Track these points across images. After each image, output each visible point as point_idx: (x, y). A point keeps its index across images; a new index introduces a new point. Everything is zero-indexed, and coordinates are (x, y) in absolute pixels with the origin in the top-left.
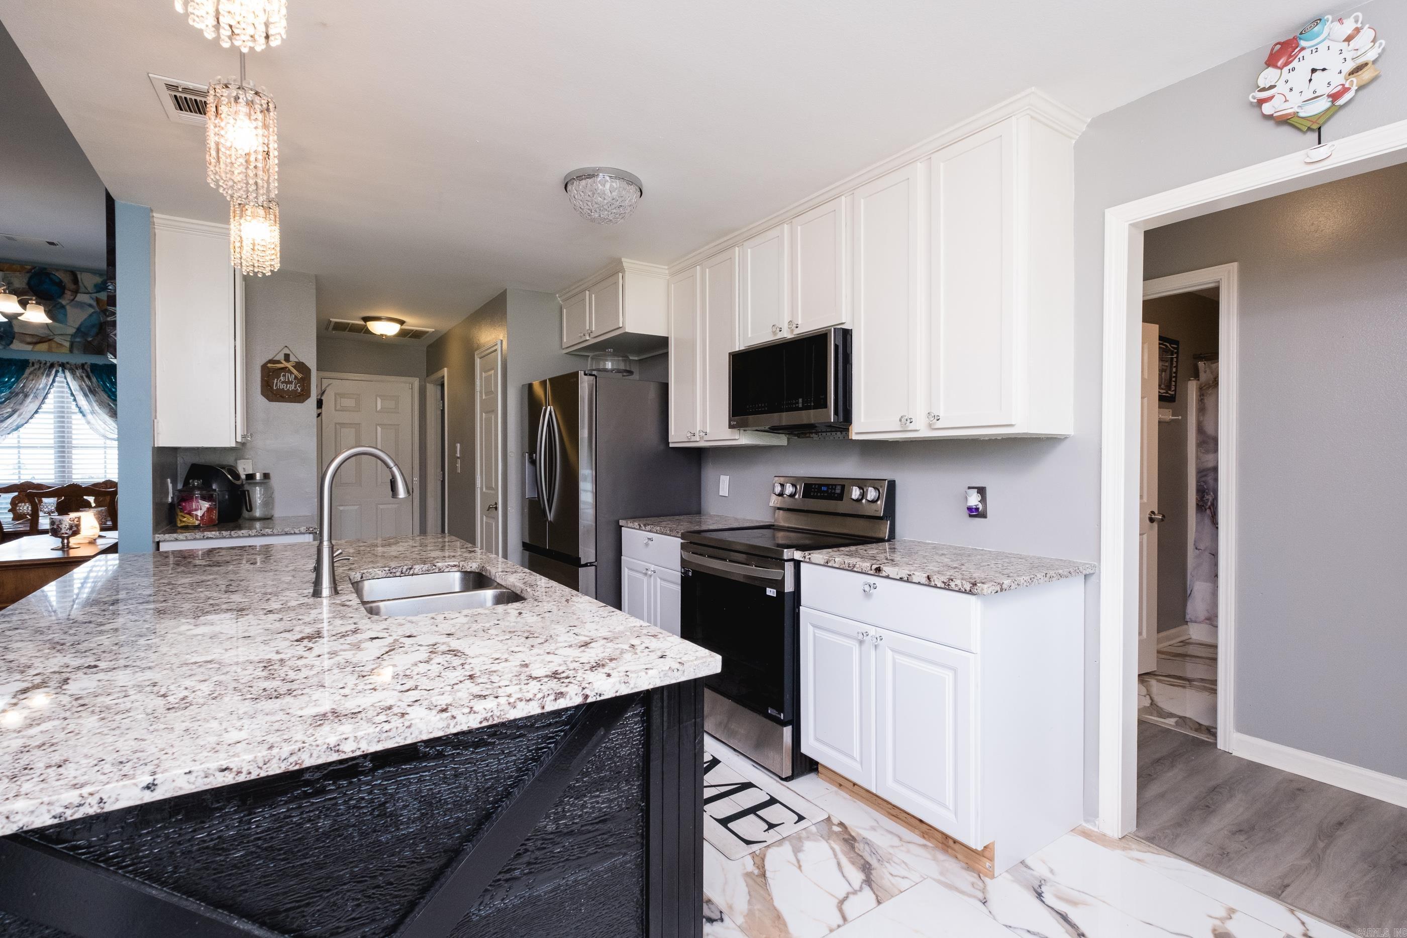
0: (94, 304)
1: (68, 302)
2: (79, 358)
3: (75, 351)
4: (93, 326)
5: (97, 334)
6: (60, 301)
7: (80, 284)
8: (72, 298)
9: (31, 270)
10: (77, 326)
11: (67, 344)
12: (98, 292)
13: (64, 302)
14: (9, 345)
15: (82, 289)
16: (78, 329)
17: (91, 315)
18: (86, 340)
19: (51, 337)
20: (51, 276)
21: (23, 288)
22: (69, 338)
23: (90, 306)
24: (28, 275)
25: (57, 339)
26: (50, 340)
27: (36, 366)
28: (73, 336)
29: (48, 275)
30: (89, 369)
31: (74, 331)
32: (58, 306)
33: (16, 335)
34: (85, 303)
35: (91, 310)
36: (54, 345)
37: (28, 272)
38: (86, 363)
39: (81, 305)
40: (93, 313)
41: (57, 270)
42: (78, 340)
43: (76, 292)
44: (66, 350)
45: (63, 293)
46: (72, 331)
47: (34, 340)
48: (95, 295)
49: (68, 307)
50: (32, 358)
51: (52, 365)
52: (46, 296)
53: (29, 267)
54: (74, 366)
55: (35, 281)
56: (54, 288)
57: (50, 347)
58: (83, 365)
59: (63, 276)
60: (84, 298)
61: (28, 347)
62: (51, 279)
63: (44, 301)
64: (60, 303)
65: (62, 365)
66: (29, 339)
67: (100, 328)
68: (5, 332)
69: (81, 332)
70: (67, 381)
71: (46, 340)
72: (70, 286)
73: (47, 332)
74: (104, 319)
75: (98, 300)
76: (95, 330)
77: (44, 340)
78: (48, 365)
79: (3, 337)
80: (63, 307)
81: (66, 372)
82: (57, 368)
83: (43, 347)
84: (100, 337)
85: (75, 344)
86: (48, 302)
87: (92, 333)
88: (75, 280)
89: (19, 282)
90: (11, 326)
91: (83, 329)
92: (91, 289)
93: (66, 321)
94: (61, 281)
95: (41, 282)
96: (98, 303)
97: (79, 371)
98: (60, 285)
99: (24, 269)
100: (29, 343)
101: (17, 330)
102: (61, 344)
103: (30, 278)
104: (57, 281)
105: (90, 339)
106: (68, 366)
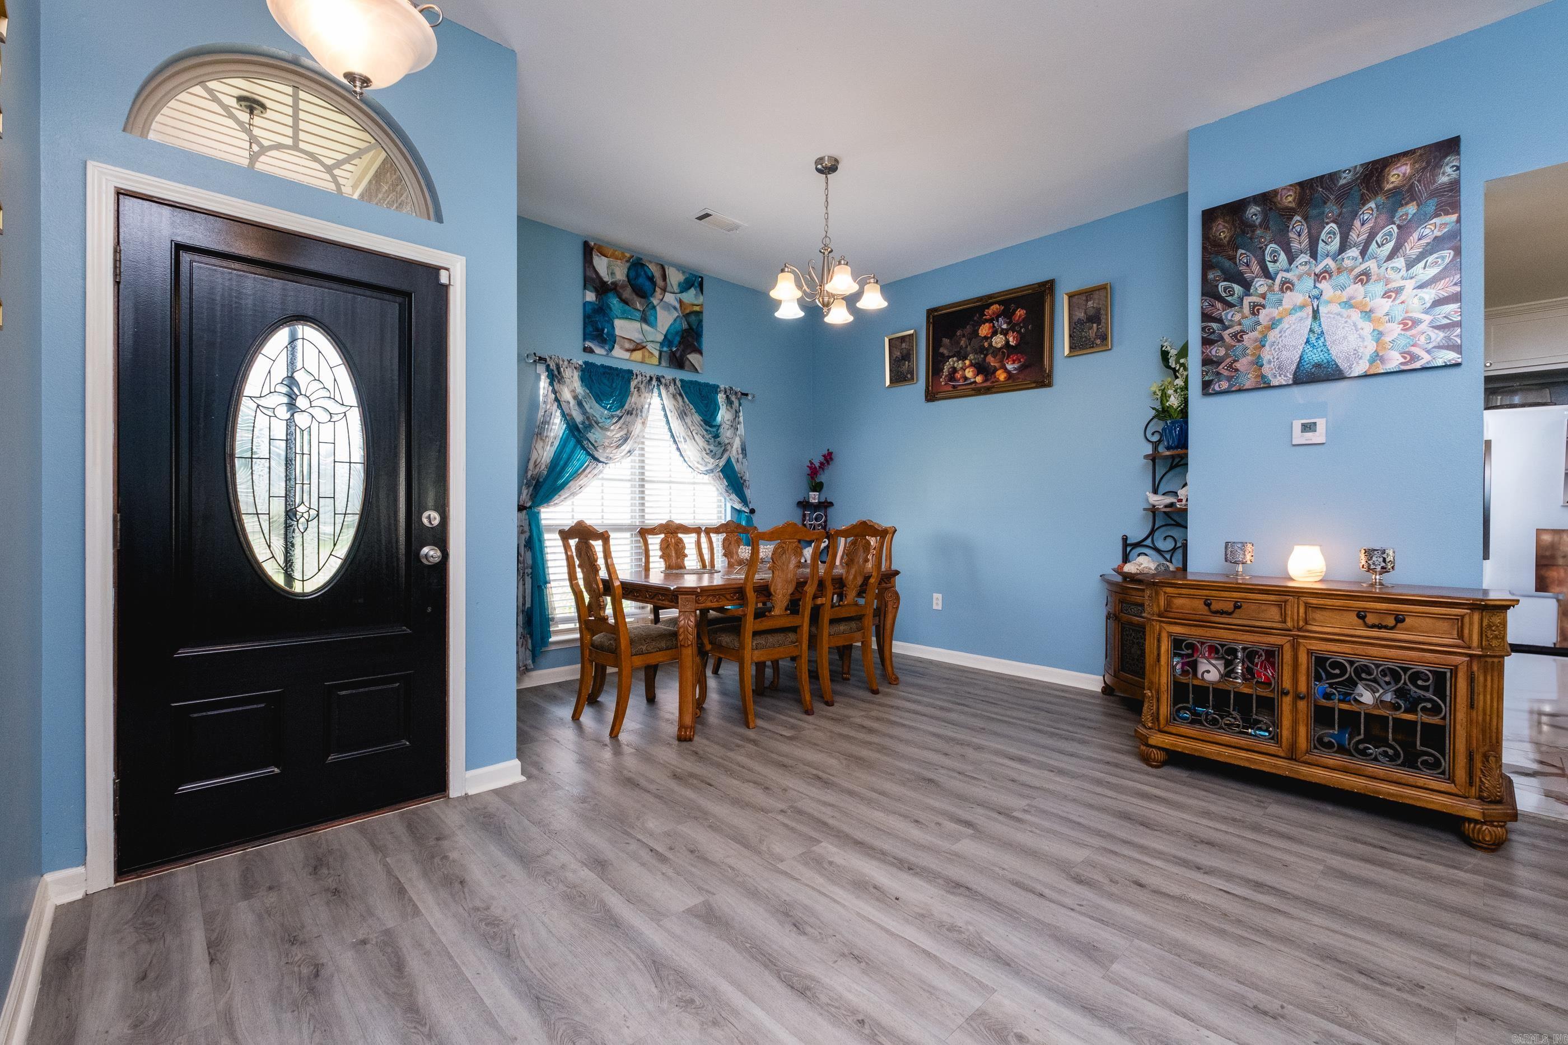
0: (678, 306)
1: (658, 301)
2: (670, 374)
3: (663, 363)
4: (677, 333)
5: (680, 343)
6: (652, 299)
7: (668, 280)
8: (661, 297)
9: (629, 258)
10: (664, 333)
11: (657, 354)
12: (681, 292)
13: (655, 302)
14: (611, 351)
15: (669, 288)
16: (665, 336)
17: (675, 320)
18: (671, 350)
19: (644, 344)
20: (645, 269)
21: (623, 281)
22: (658, 346)
23: (675, 308)
24: (628, 264)
25: (650, 347)
26: (644, 347)
27: (639, 378)
28: (662, 344)
29: (643, 265)
30: (679, 386)
31: (662, 337)
32: (650, 306)
33: (618, 339)
34: (670, 305)
35: (676, 314)
36: (647, 354)
37: (626, 261)
38: (675, 378)
39: (668, 307)
40: (678, 317)
41: (650, 262)
42: (665, 349)
43: (664, 290)
44: (656, 361)
45: (655, 290)
46: (660, 338)
47: (631, 347)
48: (679, 295)
49: (658, 308)
50: (634, 368)
51: (651, 378)
52: (642, 294)
53: (628, 255)
54: (668, 382)
55: (632, 274)
56: (647, 285)
57: (644, 356)
58: (674, 380)
59: (654, 270)
60: (670, 298)
61: (626, 355)
62: (645, 273)
63: (640, 299)
64: (651, 303)
65: (658, 379)
66: (627, 345)
67: (682, 337)
68: (608, 334)
69: (667, 341)
70: (662, 399)
71: (639, 347)
72: (660, 282)
73: (641, 337)
74: (685, 326)
75: (681, 302)
76: (678, 339)
77: (638, 347)
78: (648, 378)
79: (606, 339)
80: (654, 307)
81: (662, 387)
82: (654, 382)
83: (638, 355)
84: (682, 346)
85: (663, 354)
86: (643, 300)
87: (676, 342)
88: (664, 277)
89: (620, 274)
90: (613, 328)
91: (669, 337)
92: (676, 289)
93: (656, 325)
94: (653, 276)
95: (637, 276)
96: (681, 306)
97: (672, 389)
98: (651, 279)
99: (624, 256)
100: (627, 350)
101: (617, 332)
102: (652, 354)
103: (629, 269)
104: (650, 275)
105: (674, 349)
106: (663, 380)
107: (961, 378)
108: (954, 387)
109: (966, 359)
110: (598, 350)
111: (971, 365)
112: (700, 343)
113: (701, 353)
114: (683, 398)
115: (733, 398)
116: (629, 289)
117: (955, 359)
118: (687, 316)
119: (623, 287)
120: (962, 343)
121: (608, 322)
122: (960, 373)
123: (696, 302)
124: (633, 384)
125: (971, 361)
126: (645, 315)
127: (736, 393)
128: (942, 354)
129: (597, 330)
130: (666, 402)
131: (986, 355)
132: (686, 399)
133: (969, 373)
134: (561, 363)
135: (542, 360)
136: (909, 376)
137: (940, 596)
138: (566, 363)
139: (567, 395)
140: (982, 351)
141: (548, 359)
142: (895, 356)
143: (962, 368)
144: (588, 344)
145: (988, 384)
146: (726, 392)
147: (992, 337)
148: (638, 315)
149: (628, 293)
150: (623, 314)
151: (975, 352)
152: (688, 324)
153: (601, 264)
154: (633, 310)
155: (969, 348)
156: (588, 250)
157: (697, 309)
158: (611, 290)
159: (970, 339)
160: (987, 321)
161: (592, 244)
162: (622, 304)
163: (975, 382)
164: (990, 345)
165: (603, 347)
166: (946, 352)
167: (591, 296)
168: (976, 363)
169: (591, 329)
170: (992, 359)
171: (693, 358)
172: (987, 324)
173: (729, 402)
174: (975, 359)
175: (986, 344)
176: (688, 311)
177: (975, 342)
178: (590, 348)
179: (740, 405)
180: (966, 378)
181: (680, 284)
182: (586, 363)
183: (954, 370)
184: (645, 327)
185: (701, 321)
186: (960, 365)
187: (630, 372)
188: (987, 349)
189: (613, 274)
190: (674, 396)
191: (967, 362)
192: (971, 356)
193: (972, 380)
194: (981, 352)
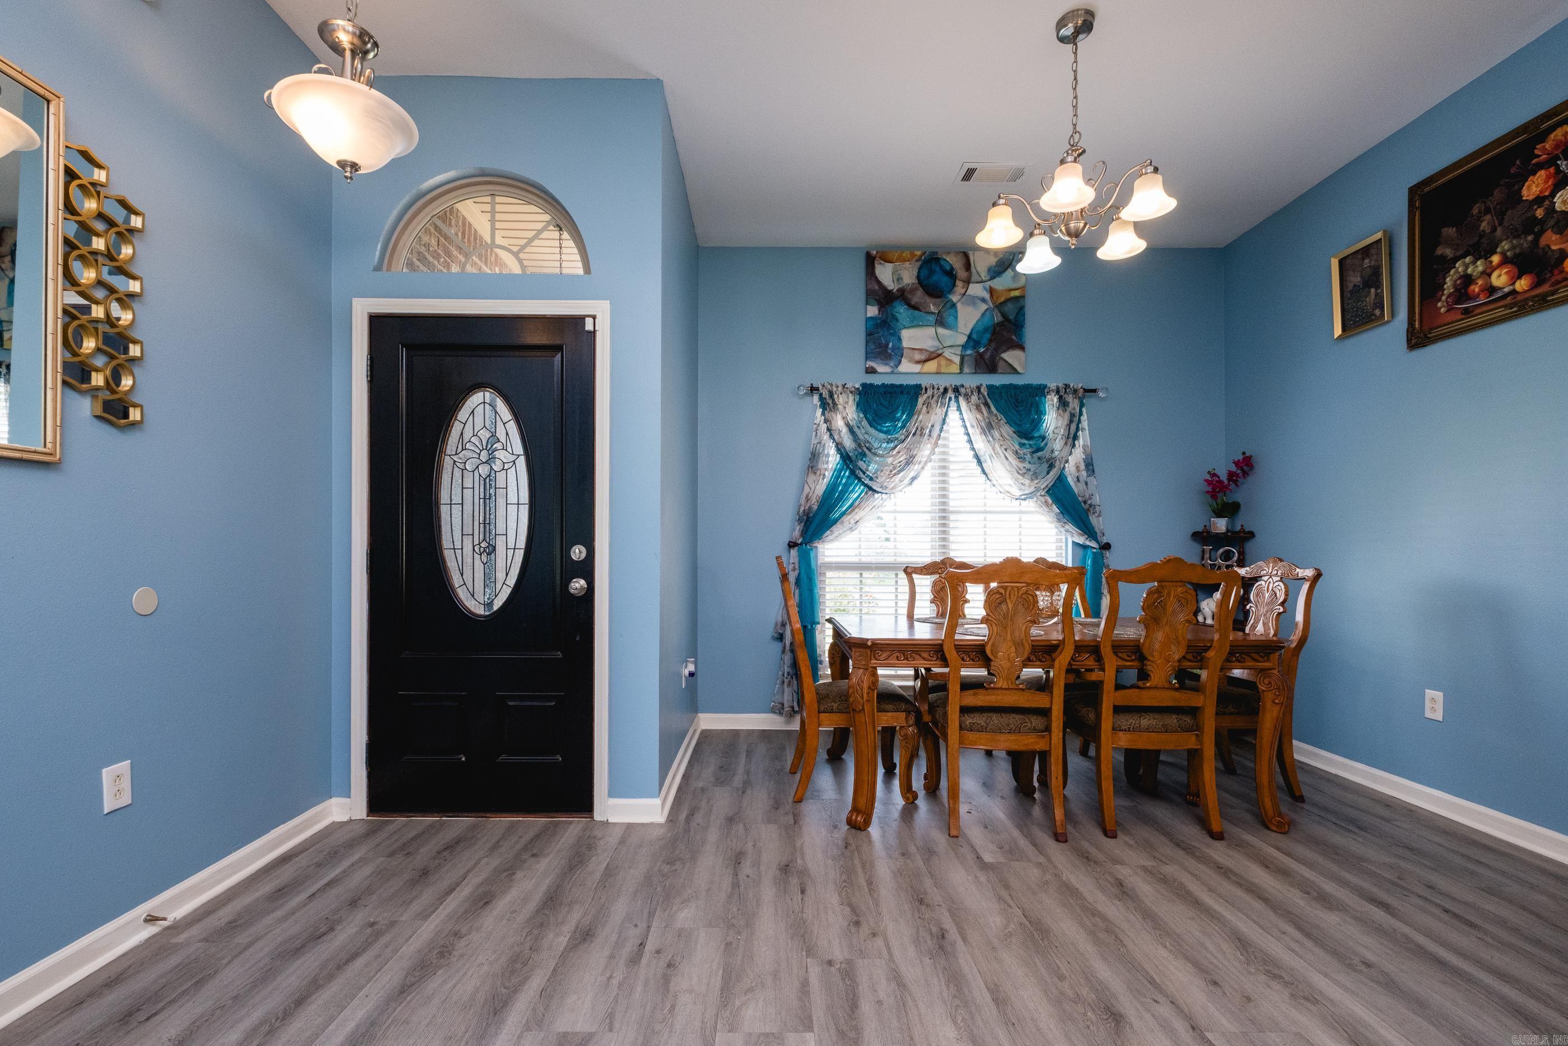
0: (987, 296)
1: (959, 297)
2: (971, 381)
3: (966, 370)
4: (986, 330)
5: (990, 341)
6: (951, 297)
7: (973, 270)
8: (963, 291)
9: (921, 256)
10: (968, 333)
11: (957, 360)
12: (992, 278)
13: (954, 298)
14: (897, 366)
15: (975, 278)
16: (969, 337)
17: (983, 315)
18: (978, 352)
19: (940, 352)
20: (942, 263)
21: (913, 284)
22: (959, 350)
23: (983, 300)
24: (919, 264)
25: (947, 353)
26: (940, 355)
27: (930, 392)
28: (964, 347)
29: (938, 259)
30: (986, 394)
31: (965, 339)
32: (948, 305)
33: (905, 352)
34: (977, 297)
35: (984, 307)
36: (943, 362)
37: (917, 261)
38: (981, 385)
39: (973, 301)
40: (986, 310)
41: (949, 253)
42: (969, 352)
43: (968, 282)
44: (955, 369)
45: (954, 285)
46: (962, 340)
47: (923, 357)
48: (989, 283)
49: (959, 306)
50: (924, 382)
51: (946, 390)
52: (935, 292)
53: (918, 253)
54: (969, 391)
55: (925, 272)
56: (945, 280)
57: (939, 366)
58: (979, 388)
59: (954, 261)
60: (976, 290)
61: (917, 368)
62: (941, 267)
63: (934, 300)
64: (950, 300)
65: (956, 390)
66: (918, 356)
67: (994, 333)
68: (893, 350)
69: (972, 341)
70: (961, 414)
71: (935, 355)
72: (961, 273)
73: (936, 343)
74: (998, 318)
75: (992, 291)
76: (988, 336)
77: (933, 356)
78: (942, 390)
79: (890, 355)
80: (954, 306)
81: (961, 399)
82: (950, 394)
83: (931, 366)
84: (993, 345)
85: (966, 358)
86: (938, 300)
87: (985, 341)
88: (968, 266)
89: (909, 276)
90: (900, 339)
91: (974, 336)
92: (984, 275)
93: (957, 327)
94: (952, 269)
95: (932, 272)
96: (992, 296)
97: (974, 398)
98: (951, 274)
99: (913, 255)
100: (918, 362)
101: (905, 344)
102: (950, 361)
103: (920, 269)
104: (948, 268)
105: (982, 350)
106: (962, 390)
107: (1482, 290)
108: (1467, 312)
109: (1494, 252)
110: (881, 368)
111: (1505, 261)
112: (1020, 336)
113: (1022, 348)
114: (989, 408)
115: (1070, 398)
116: (920, 292)
117: (1468, 260)
118: (1000, 306)
119: (913, 291)
120: (1484, 225)
121: (892, 335)
122: (1480, 282)
123: (1015, 286)
124: (921, 400)
125: (1503, 254)
126: (942, 317)
127: (1075, 391)
128: (1443, 257)
129: (880, 346)
130: (965, 416)
131: (1538, 236)
132: (993, 409)
133: (1500, 279)
134: (834, 389)
135: (813, 389)
136: (1377, 312)
137: (1439, 695)
138: (840, 389)
139: (839, 423)
140: (1532, 227)
141: (820, 388)
142: (1350, 286)
143: (1483, 273)
144: (870, 364)
145: (1545, 288)
146: (1058, 392)
147: (1553, 195)
148: (932, 319)
149: (918, 297)
150: (913, 321)
151: (1514, 234)
152: (1003, 315)
153: (885, 274)
154: (925, 315)
155: (1499, 232)
156: (870, 261)
157: (1017, 293)
158: (897, 298)
159: (1501, 215)
160: (1540, 166)
161: (874, 252)
162: (911, 311)
163: (1514, 292)
164: (1551, 210)
165: (887, 364)
166: (1449, 252)
167: (873, 311)
168: (1516, 256)
169: (873, 347)
170: (1554, 237)
171: (1011, 356)
172: (1542, 173)
173: (1063, 404)
174: (1513, 247)
175: (1540, 213)
176: (1002, 299)
177: (1514, 217)
178: (872, 368)
179: (1082, 405)
180: (1492, 290)
181: (989, 270)
182: (864, 385)
183: (1468, 280)
184: (941, 331)
185: (1022, 308)
186: (1480, 268)
187: (918, 387)
188: (1542, 222)
189: (899, 279)
190: (978, 408)
191: (1496, 259)
192: (1505, 245)
193: (1506, 290)
194: (1527, 232)
